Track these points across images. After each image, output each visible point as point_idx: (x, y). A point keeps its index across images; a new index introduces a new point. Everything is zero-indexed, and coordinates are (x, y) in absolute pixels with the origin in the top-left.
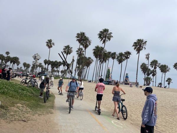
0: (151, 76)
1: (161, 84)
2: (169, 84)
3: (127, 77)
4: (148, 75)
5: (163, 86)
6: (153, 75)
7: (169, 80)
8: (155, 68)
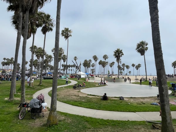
0: (122, 71)
1: (126, 74)
2: (130, 74)
3: (113, 72)
4: (121, 70)
5: (127, 74)
6: (123, 70)
7: (130, 72)
8: (124, 67)
